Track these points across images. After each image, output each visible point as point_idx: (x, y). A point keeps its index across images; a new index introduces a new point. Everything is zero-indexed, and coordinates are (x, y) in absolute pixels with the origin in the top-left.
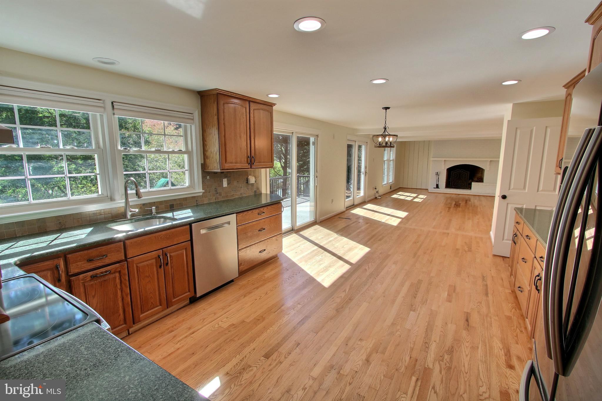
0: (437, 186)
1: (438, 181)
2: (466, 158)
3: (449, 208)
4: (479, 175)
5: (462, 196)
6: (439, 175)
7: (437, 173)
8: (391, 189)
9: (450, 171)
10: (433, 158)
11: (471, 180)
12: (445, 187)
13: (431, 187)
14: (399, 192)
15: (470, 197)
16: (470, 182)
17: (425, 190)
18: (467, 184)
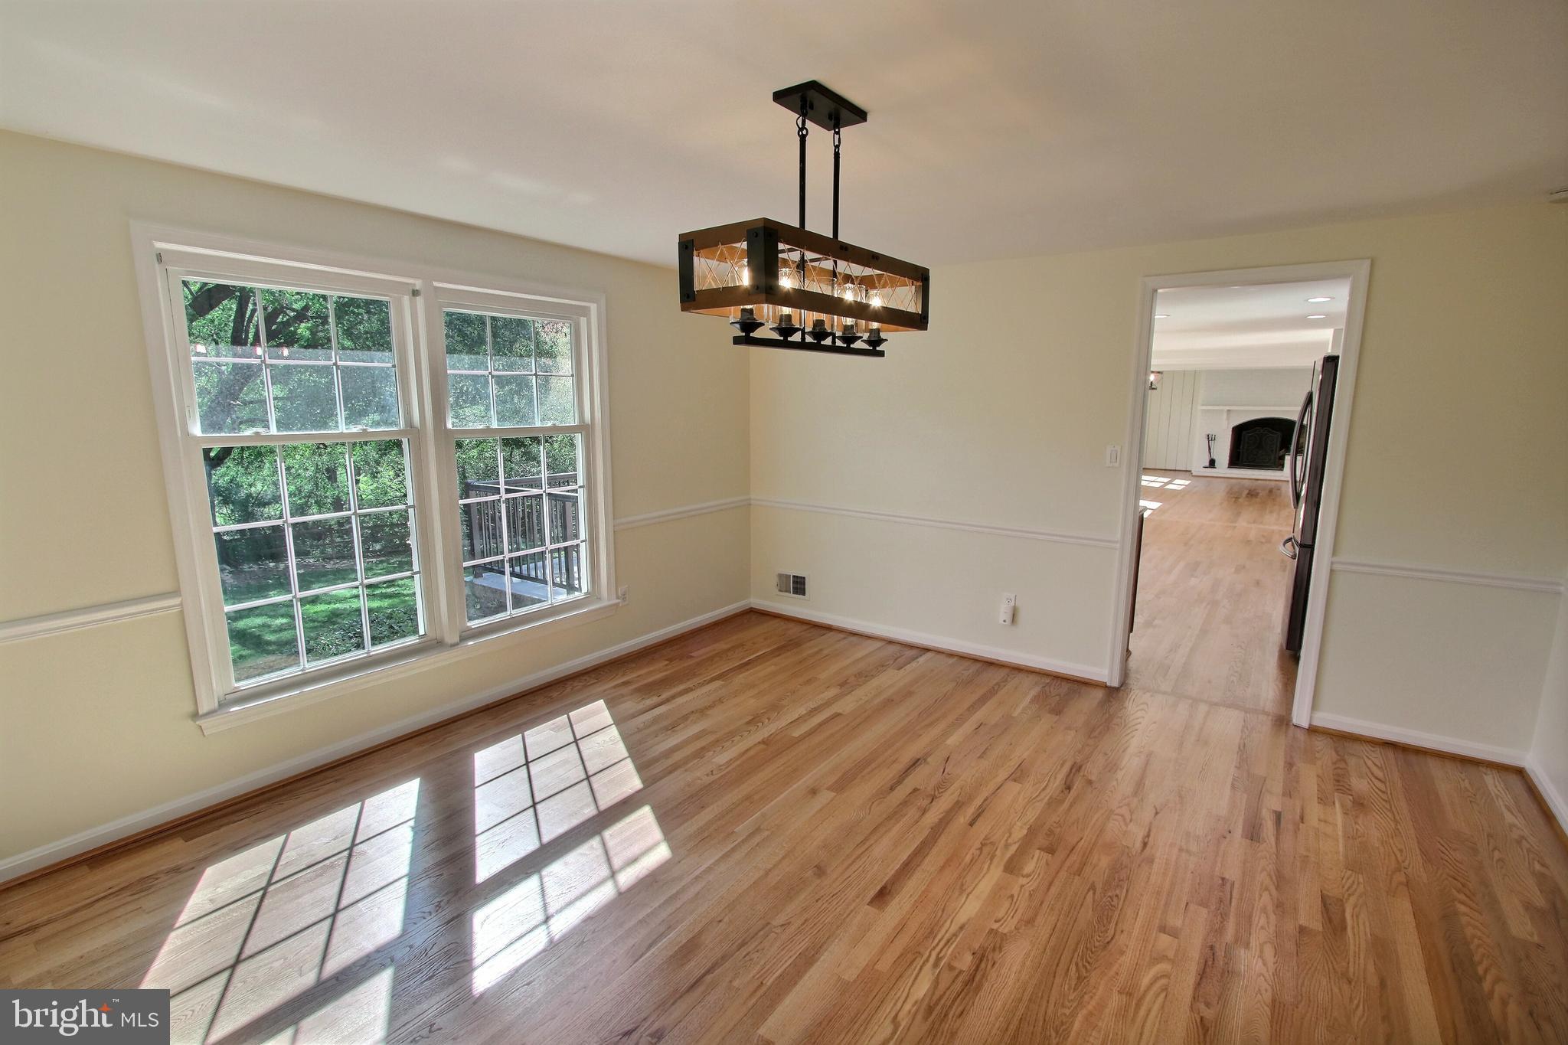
0: (1212, 463)
1: (1214, 454)
2: (1273, 406)
3: (1237, 498)
5: (1262, 482)
6: (1214, 439)
7: (1212, 435)
9: (1239, 431)
10: (1203, 405)
11: (1282, 451)
12: (1227, 466)
13: (1199, 464)
15: (1280, 483)
16: (1281, 453)
17: (1186, 471)
18: (1275, 457)
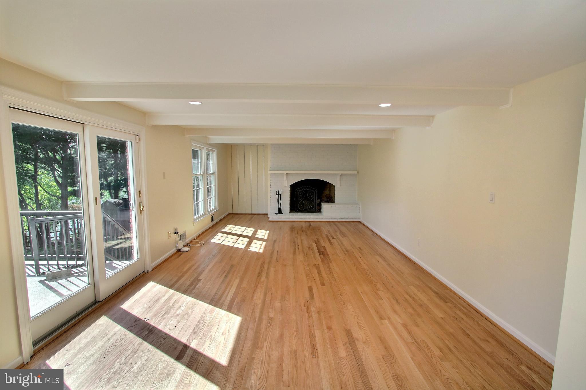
0: (280, 212)
1: (281, 204)
4: (326, 192)
6: (280, 195)
7: (278, 191)
8: (213, 220)
9: (294, 188)
10: (271, 170)
11: (319, 200)
12: (289, 211)
13: (272, 213)
14: (225, 225)
15: (321, 224)
17: (263, 216)
18: (315, 205)
